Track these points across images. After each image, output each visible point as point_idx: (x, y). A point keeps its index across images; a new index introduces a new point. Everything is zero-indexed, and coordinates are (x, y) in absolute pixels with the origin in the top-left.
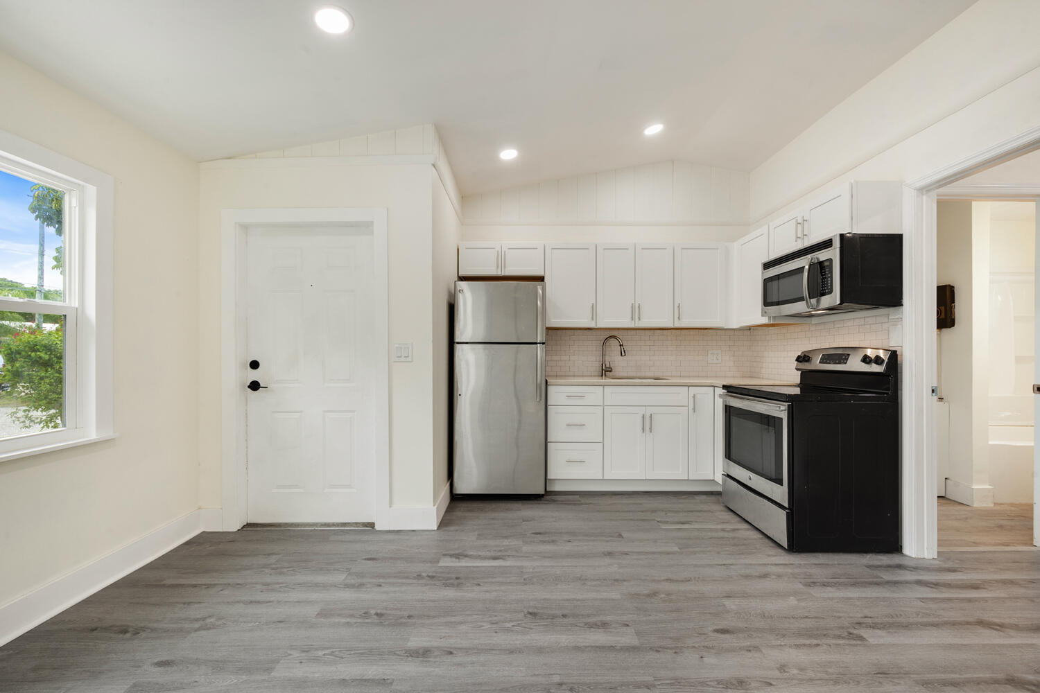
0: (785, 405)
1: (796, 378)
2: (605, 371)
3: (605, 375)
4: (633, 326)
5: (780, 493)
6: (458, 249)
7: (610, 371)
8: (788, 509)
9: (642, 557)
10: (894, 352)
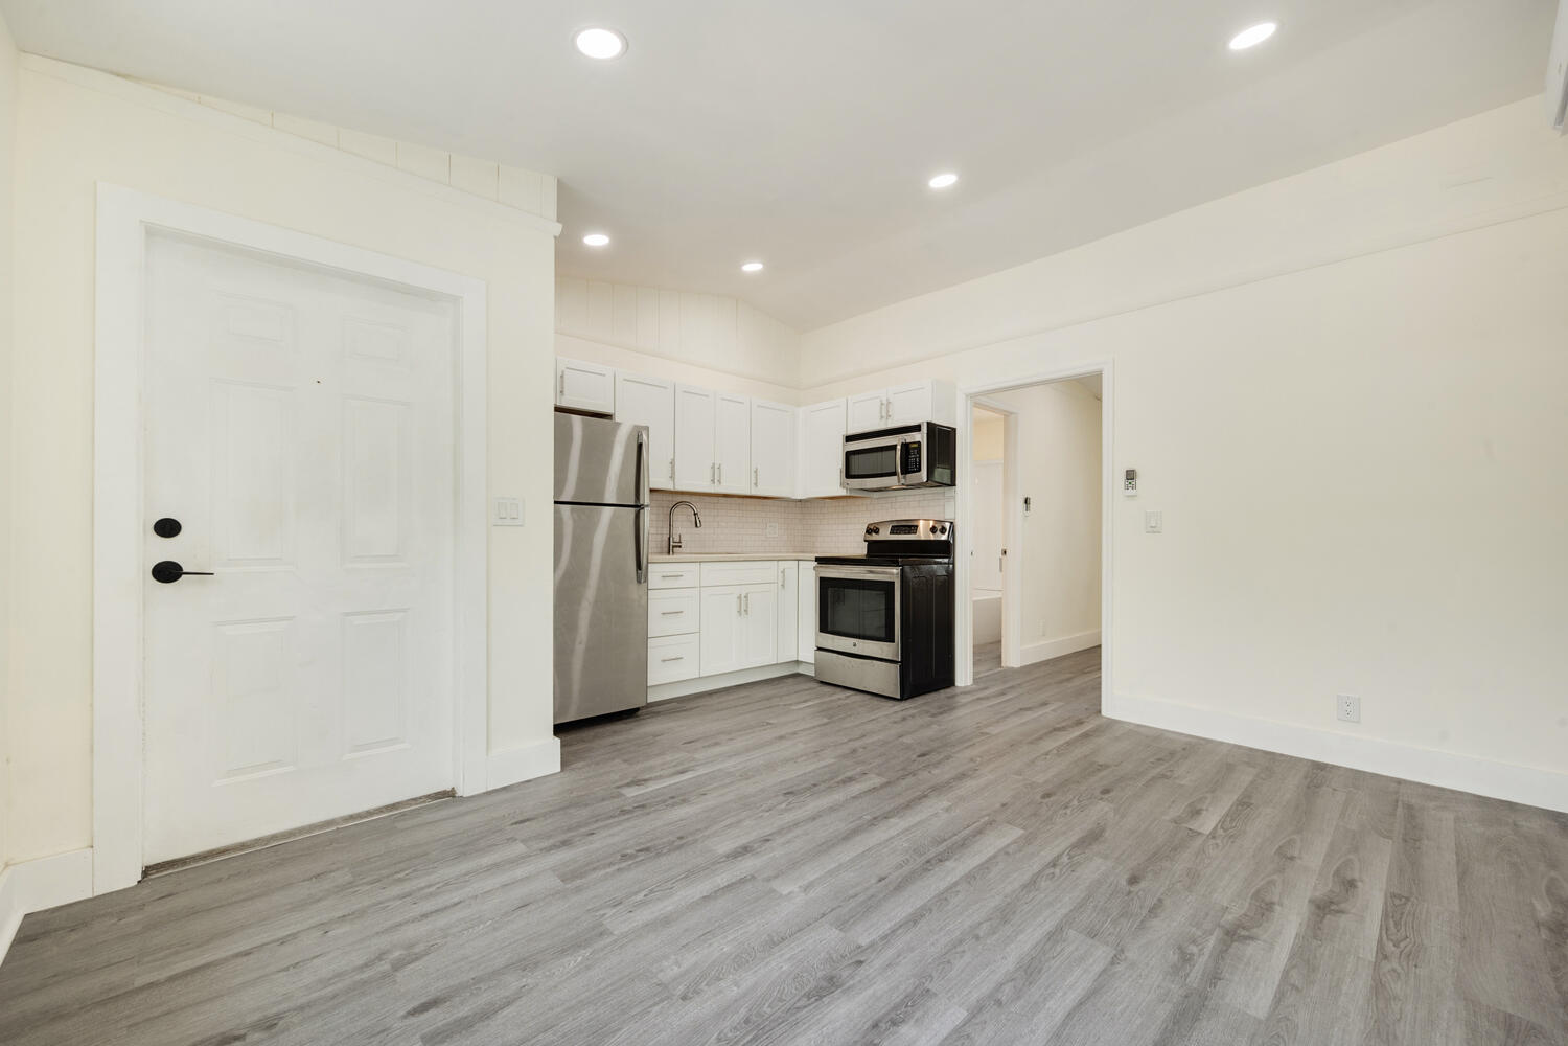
0: (896, 571)
1: (863, 545)
2: (672, 547)
3: (673, 550)
4: (712, 491)
5: (891, 650)
7: (680, 547)
8: (900, 663)
10: (952, 523)
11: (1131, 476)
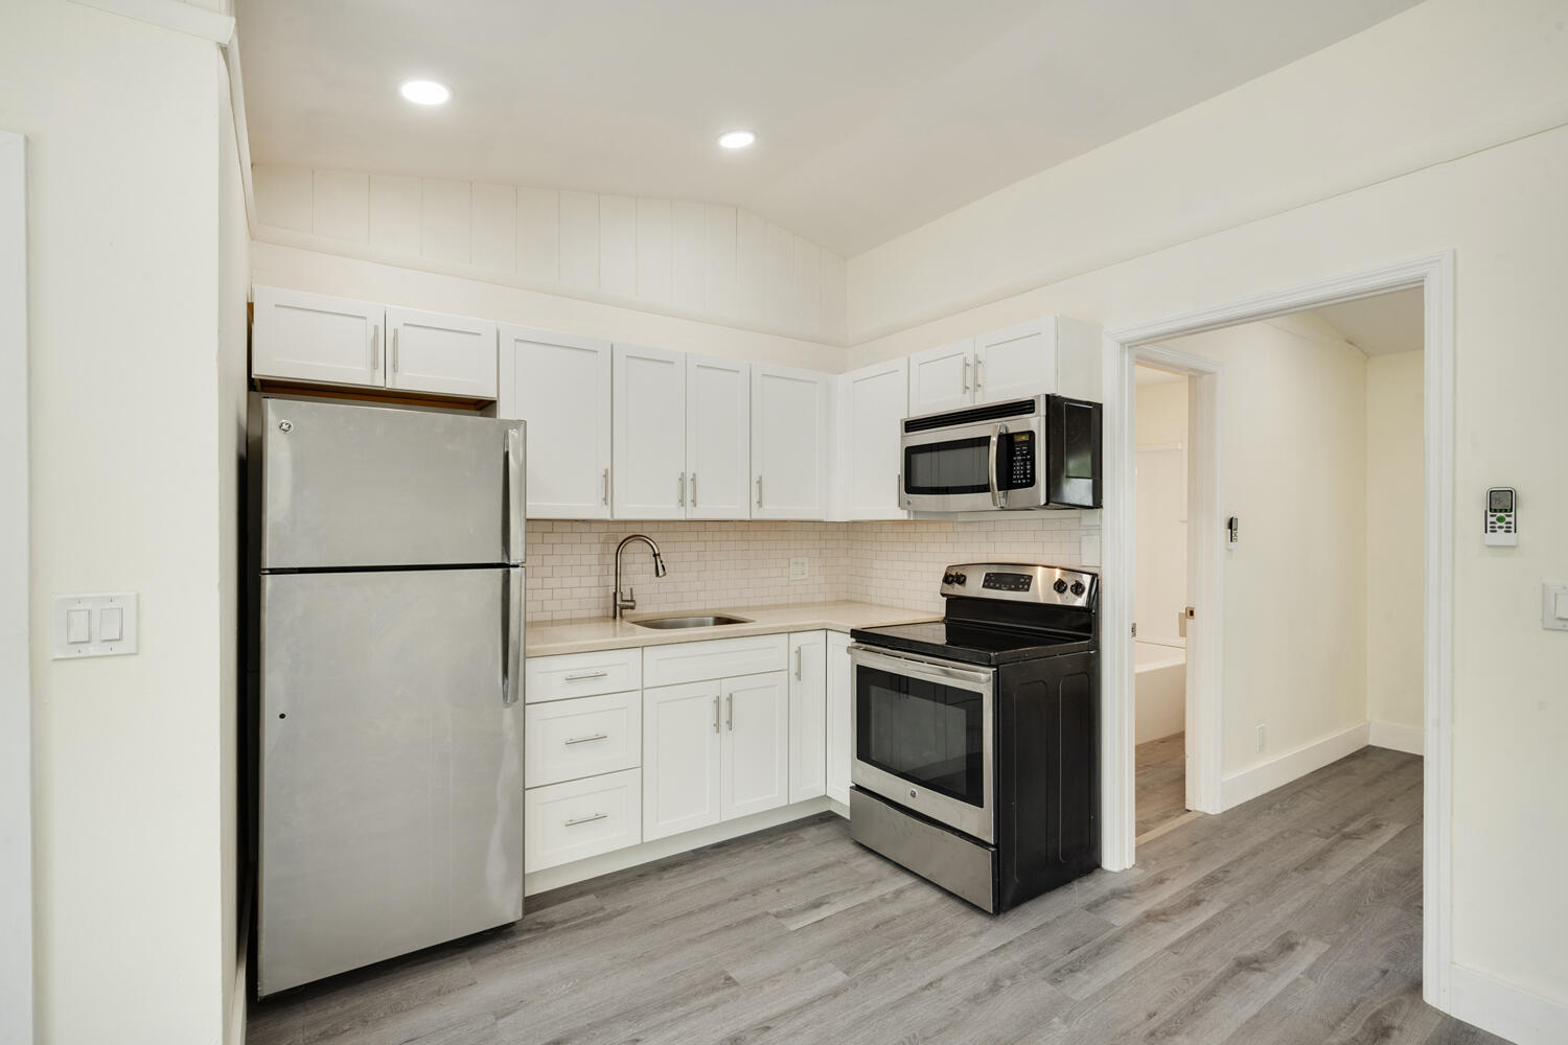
0: (987, 673)
1: (939, 609)
2: (620, 608)
3: (621, 616)
4: (681, 517)
5: (978, 820)
6: (250, 306)
7: (632, 608)
8: (993, 846)
9: (798, 1022)
10: (1094, 576)
11: (1501, 505)
